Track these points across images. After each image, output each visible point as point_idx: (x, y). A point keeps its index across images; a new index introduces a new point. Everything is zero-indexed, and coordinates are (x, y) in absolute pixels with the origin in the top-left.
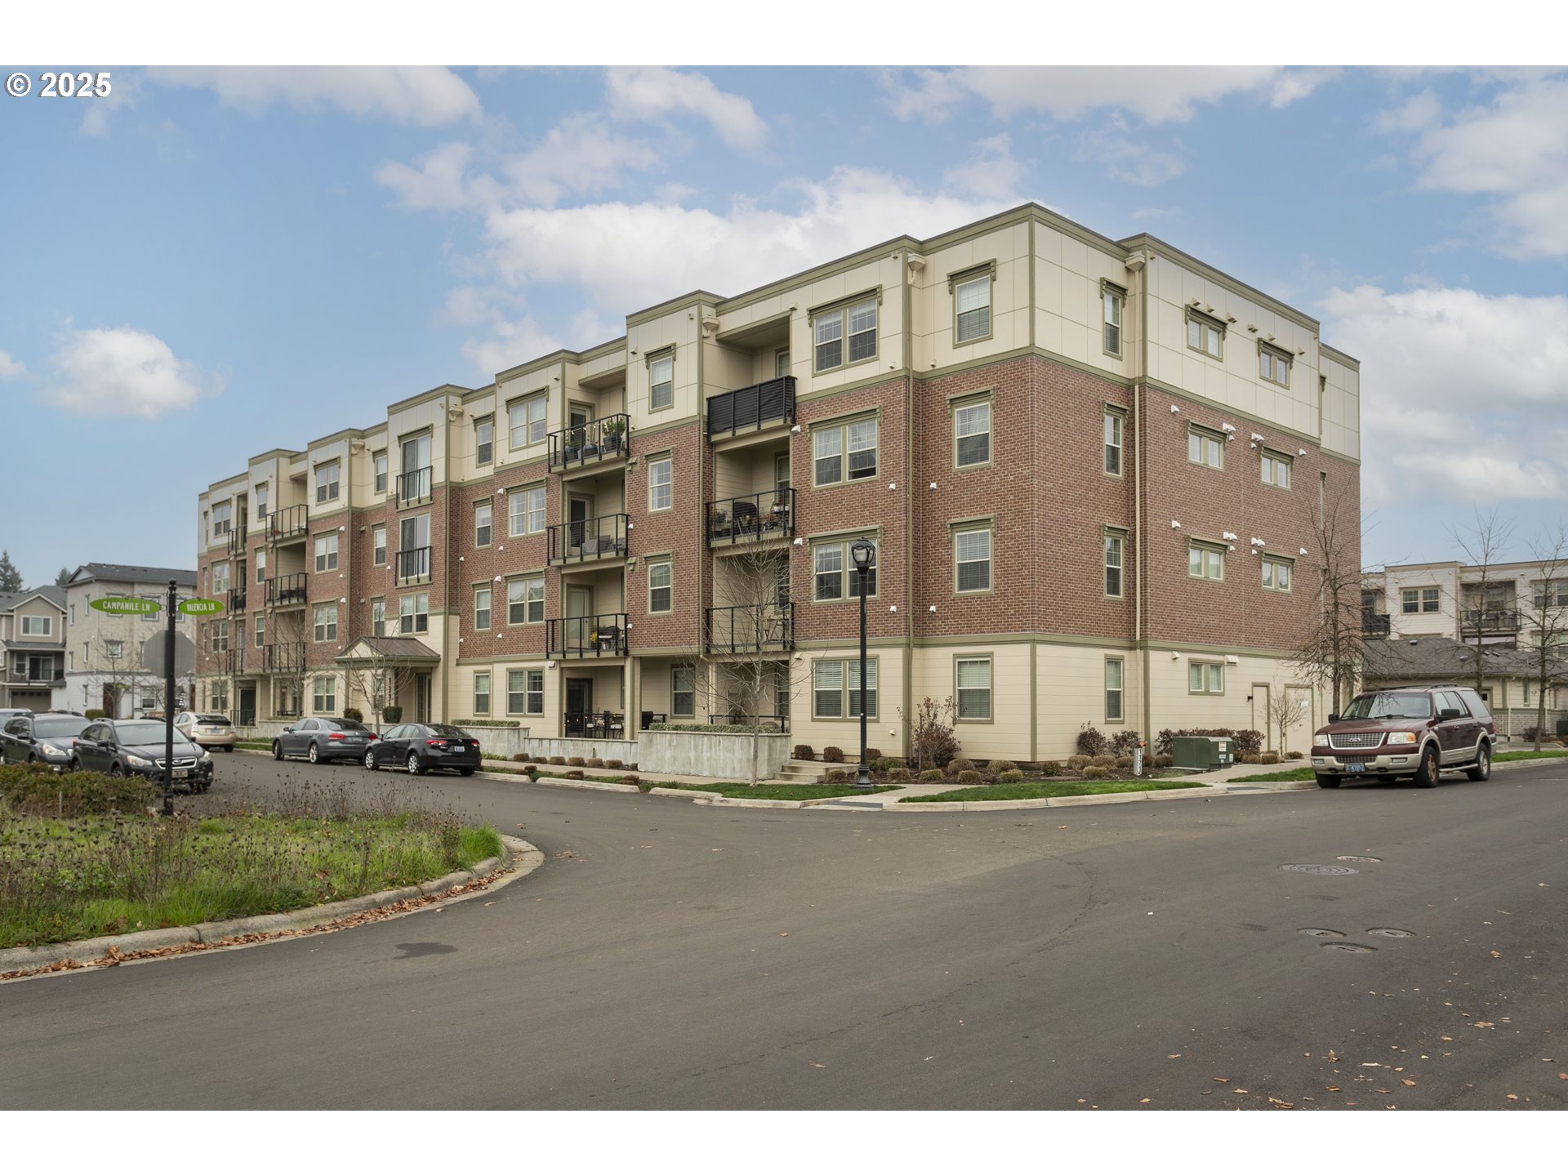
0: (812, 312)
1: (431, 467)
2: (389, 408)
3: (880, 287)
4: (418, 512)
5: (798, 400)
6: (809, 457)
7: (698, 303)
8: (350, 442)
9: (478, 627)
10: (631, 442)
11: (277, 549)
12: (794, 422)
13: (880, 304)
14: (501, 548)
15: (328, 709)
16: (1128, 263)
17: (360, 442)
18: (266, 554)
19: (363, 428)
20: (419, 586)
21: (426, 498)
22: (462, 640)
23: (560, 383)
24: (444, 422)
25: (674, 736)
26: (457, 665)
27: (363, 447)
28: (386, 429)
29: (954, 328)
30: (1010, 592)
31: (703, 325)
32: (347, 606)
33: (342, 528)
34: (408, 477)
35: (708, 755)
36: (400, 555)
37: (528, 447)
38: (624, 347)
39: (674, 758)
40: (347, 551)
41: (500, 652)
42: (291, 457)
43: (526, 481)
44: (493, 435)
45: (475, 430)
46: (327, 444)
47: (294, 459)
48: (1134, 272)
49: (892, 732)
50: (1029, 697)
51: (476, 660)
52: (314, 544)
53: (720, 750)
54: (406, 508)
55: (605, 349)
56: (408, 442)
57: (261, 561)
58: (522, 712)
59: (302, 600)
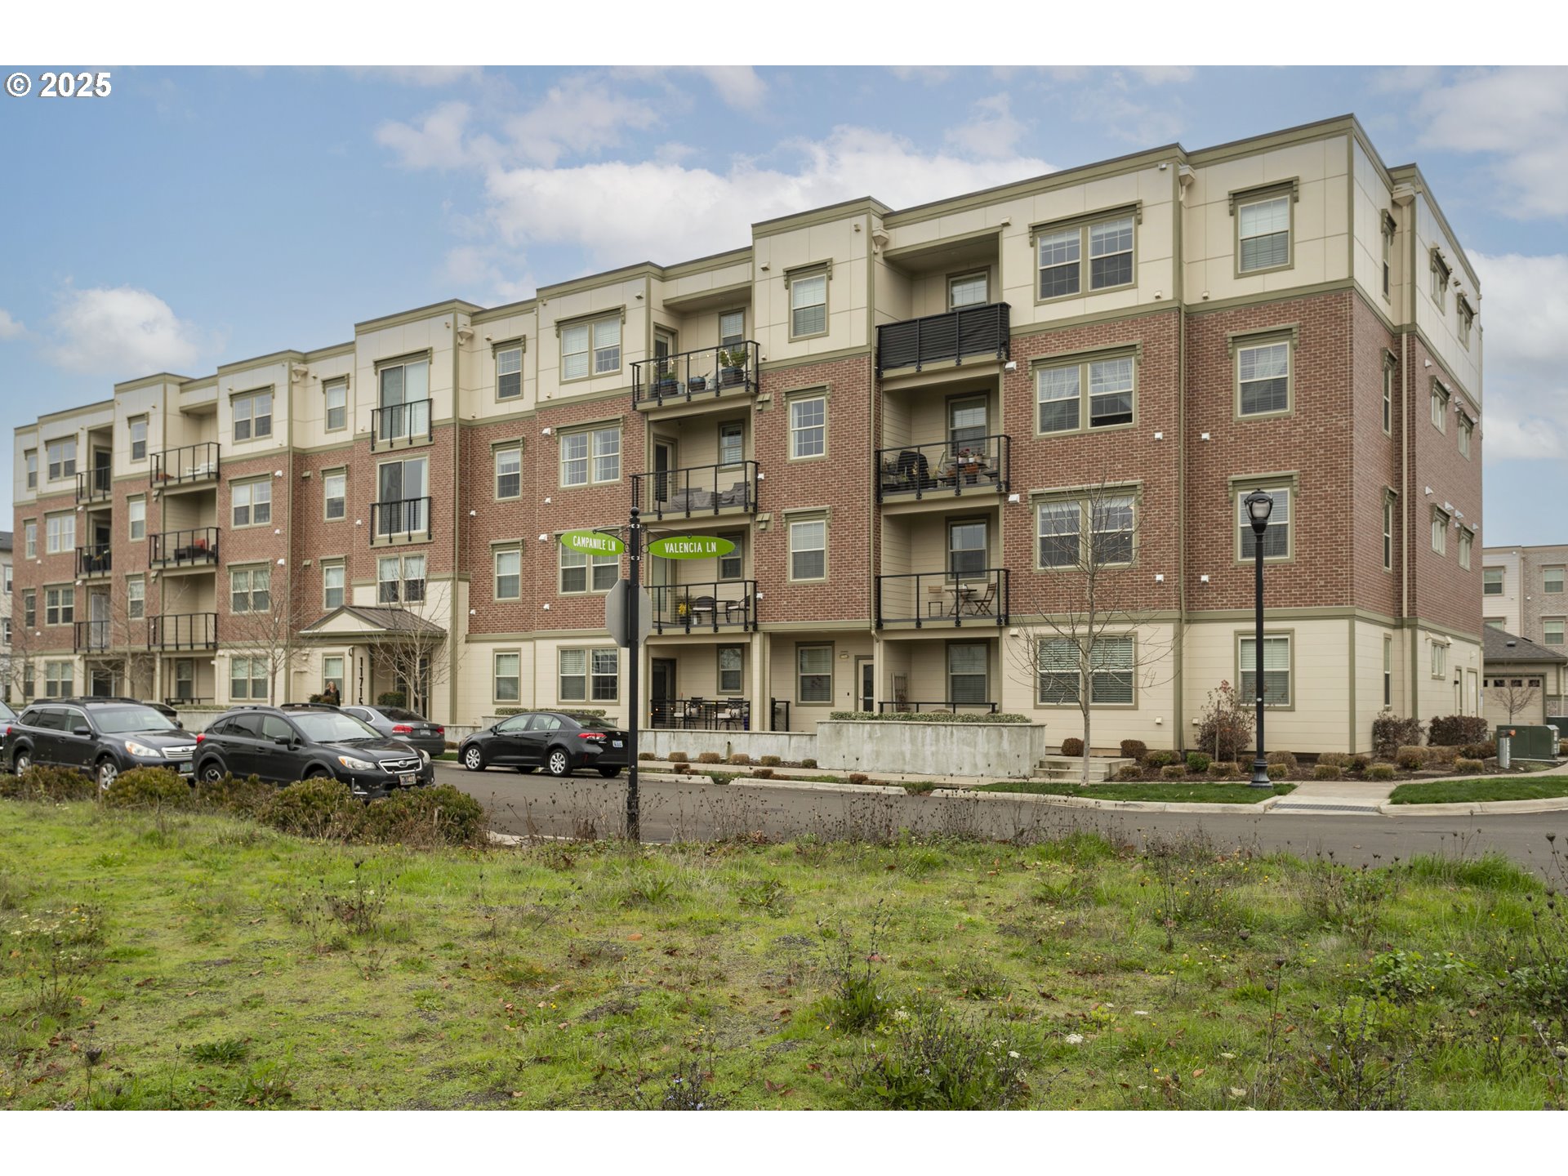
0: (1037, 229)
1: (430, 401)
2: (357, 326)
3: (1140, 202)
4: (409, 455)
5: (1012, 332)
6: (1030, 398)
7: (866, 211)
8: (290, 367)
9: (499, 596)
10: (760, 375)
11: (165, 497)
12: (1009, 359)
13: (1139, 222)
14: (548, 500)
15: (254, 696)
16: (1395, 197)
17: (302, 368)
18: (147, 504)
19: (305, 351)
20: (411, 544)
21: (421, 438)
22: (473, 612)
23: (643, 302)
24: (451, 345)
25: (877, 727)
26: (467, 642)
27: (305, 374)
28: (353, 351)
29: (1236, 255)
30: (1319, 561)
31: (875, 240)
32: (288, 569)
33: (279, 473)
34: (390, 412)
35: (934, 749)
36: (377, 509)
37: (591, 378)
38: (750, 259)
39: (878, 754)
40: (286, 501)
41: (547, 625)
42: (181, 384)
43: (589, 420)
44: (521, 364)
45: (494, 357)
46: (253, 368)
47: (185, 387)
48: (1401, 207)
49: (1159, 720)
50: (1347, 680)
51: (497, 635)
52: (230, 492)
53: (952, 743)
54: (388, 448)
55: (705, 264)
56: (390, 369)
57: (138, 512)
58: (583, 698)
59: (212, 561)
